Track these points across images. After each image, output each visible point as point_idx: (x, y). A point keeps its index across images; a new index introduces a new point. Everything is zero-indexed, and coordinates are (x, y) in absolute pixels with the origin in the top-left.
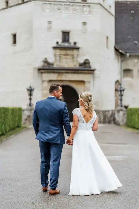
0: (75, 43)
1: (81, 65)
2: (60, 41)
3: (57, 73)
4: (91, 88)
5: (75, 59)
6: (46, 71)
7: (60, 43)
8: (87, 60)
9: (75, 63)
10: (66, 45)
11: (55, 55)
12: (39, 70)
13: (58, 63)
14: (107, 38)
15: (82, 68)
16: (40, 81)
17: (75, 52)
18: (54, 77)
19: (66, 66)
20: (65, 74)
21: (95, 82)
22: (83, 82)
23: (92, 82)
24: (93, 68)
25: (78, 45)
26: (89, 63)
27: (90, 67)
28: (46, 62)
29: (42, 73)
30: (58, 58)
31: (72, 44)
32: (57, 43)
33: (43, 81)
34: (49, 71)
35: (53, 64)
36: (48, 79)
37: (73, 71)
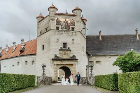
0: (69, 48)
1: (71, 57)
2: (62, 47)
3: (61, 61)
4: (76, 68)
5: (69, 55)
6: (56, 60)
7: (62, 48)
8: (74, 55)
9: (69, 57)
10: (65, 49)
11: (60, 53)
12: (53, 59)
13: (61, 57)
14: (83, 47)
15: (72, 59)
16: (53, 64)
17: (69, 52)
18: (59, 62)
19: (65, 58)
20: (64, 62)
21: (78, 65)
22: (72, 65)
23: (76, 65)
24: (77, 59)
25: (70, 49)
26: (75, 57)
27: (76, 58)
28: (56, 56)
29: (54, 61)
30: (61, 54)
31: (68, 48)
32: (61, 48)
33: (55, 65)
34: (57, 60)
35: (59, 57)
36: (57, 64)
37: (68, 60)
